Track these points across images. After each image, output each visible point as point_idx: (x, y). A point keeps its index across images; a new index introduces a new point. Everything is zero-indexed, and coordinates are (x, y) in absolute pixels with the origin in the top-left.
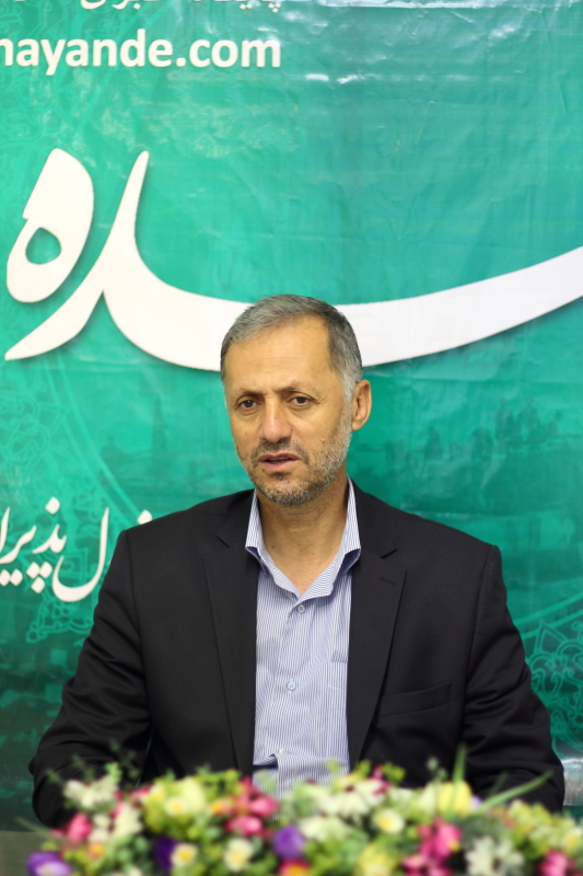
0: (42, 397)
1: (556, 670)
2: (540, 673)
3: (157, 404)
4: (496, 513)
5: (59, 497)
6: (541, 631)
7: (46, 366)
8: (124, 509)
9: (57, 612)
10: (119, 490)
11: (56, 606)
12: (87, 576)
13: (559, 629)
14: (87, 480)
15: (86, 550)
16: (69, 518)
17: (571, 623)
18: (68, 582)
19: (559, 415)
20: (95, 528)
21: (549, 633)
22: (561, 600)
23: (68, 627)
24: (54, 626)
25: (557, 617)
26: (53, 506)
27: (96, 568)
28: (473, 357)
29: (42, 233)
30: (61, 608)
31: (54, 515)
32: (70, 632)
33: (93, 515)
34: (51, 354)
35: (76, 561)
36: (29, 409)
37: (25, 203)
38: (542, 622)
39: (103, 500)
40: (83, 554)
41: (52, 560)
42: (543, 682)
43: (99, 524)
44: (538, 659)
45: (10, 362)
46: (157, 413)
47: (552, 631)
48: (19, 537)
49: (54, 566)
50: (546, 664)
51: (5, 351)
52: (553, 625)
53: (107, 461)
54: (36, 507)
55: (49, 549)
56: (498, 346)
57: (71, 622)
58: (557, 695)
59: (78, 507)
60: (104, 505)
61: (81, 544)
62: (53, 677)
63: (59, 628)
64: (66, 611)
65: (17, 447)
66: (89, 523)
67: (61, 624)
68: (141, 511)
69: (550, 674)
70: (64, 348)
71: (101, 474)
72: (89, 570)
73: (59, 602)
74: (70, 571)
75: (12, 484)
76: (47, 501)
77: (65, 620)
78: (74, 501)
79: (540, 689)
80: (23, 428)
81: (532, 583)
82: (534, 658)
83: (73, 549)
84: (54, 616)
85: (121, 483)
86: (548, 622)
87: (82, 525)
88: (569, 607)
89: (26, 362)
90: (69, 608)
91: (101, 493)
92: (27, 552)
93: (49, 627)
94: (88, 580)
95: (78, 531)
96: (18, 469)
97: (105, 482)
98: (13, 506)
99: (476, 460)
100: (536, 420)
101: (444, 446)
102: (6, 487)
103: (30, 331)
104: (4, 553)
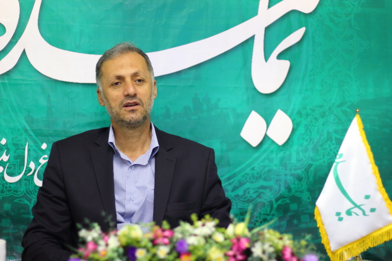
3: (49, 97)
5: (6, 138)
8: (35, 142)
9: (6, 187)
10: (32, 133)
11: (5, 185)
12: (19, 171)
14: (19, 130)
15: (18, 160)
16: (11, 147)
18: (11, 174)
19: (219, 100)
20: (23, 151)
23: (11, 194)
24: (5, 194)
26: (4, 142)
27: (24, 168)
28: (183, 76)
30: (8, 186)
31: (4, 145)
32: (12, 196)
33: (21, 145)
35: (14, 165)
39: (26, 139)
40: (17, 162)
41: (3, 165)
43: (24, 149)
46: (49, 101)
49: (4, 168)
53: (27, 122)
55: (2, 160)
56: (193, 72)
57: (12, 191)
59: (14, 142)
60: (26, 141)
61: (16, 158)
62: (5, 215)
63: (7, 194)
64: (10, 187)
66: (20, 149)
67: (8, 193)
68: (43, 143)
70: (7, 74)
71: (25, 127)
72: (20, 169)
73: (7, 183)
74: (11, 170)
76: (1, 140)
77: (10, 191)
78: (13, 139)
83: (12, 160)
84: (4, 190)
85: (33, 131)
87: (16, 150)
90: (11, 185)
91: (24, 136)
93: (3, 194)
94: (20, 174)
95: (15, 152)
97: (26, 131)
99: (185, 119)
100: (210, 102)
101: (172, 113)
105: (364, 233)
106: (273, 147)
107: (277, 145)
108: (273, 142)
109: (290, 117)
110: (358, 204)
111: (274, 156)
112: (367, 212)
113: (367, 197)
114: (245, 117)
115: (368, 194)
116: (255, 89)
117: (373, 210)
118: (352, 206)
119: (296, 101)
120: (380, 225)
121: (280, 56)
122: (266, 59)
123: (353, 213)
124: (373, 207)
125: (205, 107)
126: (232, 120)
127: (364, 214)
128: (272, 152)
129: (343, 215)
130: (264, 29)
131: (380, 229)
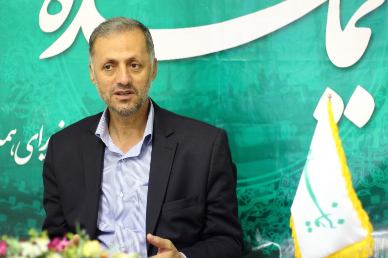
0: (57, 75)
1: (290, 196)
2: (282, 198)
4: (260, 123)
5: (64, 120)
6: (282, 178)
7: (57, 61)
13: (290, 177)
14: (76, 112)
17: (296, 173)
19: (288, 76)
21: (286, 179)
22: (292, 163)
25: (290, 171)
26: (62, 124)
28: (247, 50)
29: (54, 1)
34: (59, 55)
36: (50, 81)
38: (282, 174)
42: (283, 202)
44: (280, 191)
45: (42, 59)
47: (287, 177)
50: (285, 194)
51: (40, 55)
52: (288, 175)
53: (85, 103)
54: (54, 125)
65: (46, 98)
69: (286, 198)
70: (65, 52)
71: (82, 109)
75: (44, 115)
76: (59, 122)
78: (71, 121)
79: (282, 205)
80: (48, 89)
81: (277, 155)
82: (279, 191)
86: (285, 173)
88: (295, 166)
89: (49, 59)
96: (46, 108)
98: (45, 125)
99: (250, 98)
100: (278, 78)
101: (236, 92)
102: (41, 116)
103: (50, 45)
104: (41, 146)
105: (331, 250)
106: (351, 129)
107: (357, 127)
108: (352, 123)
109: (372, 94)
110: (326, 213)
111: (352, 139)
112: (335, 224)
113: (335, 205)
114: (319, 94)
115: (335, 201)
116: (330, 62)
117: (341, 222)
118: (320, 215)
119: (379, 76)
120: (350, 240)
121: (358, 24)
122: (343, 28)
123: (320, 224)
124: (342, 218)
125: (272, 84)
126: (303, 99)
127: (331, 226)
128: (350, 135)
129: (313, 225)
131: (350, 245)
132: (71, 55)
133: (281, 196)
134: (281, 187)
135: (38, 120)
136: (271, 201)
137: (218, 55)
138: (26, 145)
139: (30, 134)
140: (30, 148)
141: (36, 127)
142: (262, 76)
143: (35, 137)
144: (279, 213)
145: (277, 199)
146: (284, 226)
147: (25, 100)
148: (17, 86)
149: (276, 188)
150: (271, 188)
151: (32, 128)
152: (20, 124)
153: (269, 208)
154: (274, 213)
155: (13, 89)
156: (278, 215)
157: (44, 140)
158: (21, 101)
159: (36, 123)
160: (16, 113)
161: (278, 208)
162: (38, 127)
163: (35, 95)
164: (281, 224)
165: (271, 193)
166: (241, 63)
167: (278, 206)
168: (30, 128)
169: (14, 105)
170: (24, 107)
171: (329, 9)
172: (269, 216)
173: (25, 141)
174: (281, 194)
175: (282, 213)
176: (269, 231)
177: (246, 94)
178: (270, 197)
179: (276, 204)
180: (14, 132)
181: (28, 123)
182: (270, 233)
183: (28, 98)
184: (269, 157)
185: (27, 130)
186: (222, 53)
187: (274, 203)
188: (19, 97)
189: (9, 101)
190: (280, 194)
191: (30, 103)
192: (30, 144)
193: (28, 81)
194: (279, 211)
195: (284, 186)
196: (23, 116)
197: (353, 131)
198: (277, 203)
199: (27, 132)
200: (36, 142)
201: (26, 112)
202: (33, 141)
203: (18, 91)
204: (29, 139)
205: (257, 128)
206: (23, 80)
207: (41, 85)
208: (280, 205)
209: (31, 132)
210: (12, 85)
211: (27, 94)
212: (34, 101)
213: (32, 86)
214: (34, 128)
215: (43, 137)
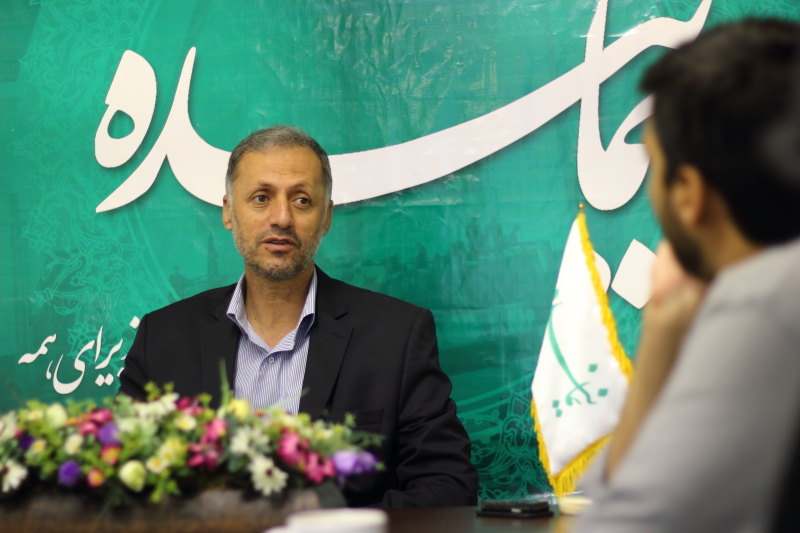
0: (125, 239)
1: (526, 429)
2: (512, 432)
3: (211, 239)
4: (472, 308)
6: (512, 399)
7: (126, 215)
13: (526, 396)
14: (159, 301)
19: (517, 227)
21: (518, 400)
22: (527, 373)
26: (134, 322)
28: (448, 187)
29: (120, 114)
34: (129, 206)
36: (115, 249)
37: (106, 93)
38: (512, 391)
42: (515, 439)
44: (510, 421)
45: (100, 214)
46: (211, 247)
47: (520, 398)
48: (111, 348)
50: (517, 425)
51: (96, 206)
52: (521, 394)
53: (174, 286)
54: (122, 324)
58: (526, 449)
65: (107, 279)
69: (520, 431)
70: (140, 200)
71: (169, 295)
75: (104, 308)
76: (130, 319)
79: (513, 444)
80: (110, 264)
81: (503, 361)
82: (508, 420)
86: (517, 391)
92: (116, 359)
96: (108, 296)
98: (105, 325)
99: (455, 267)
100: (500, 232)
101: (430, 257)
102: (100, 311)
103: (114, 190)
104: (99, 362)
106: (625, 312)
107: (634, 307)
108: (625, 303)
116: (587, 202)
121: (631, 138)
122: (605, 144)
125: (491, 242)
126: (543, 265)
130: (598, 87)
132: (150, 204)
133: (512, 429)
134: (510, 414)
135: (93, 318)
136: (495, 438)
137: (400, 196)
138: (73, 362)
139: (81, 341)
140: (80, 365)
141: (90, 328)
142: (473, 229)
143: (90, 346)
144: (509, 458)
145: (504, 434)
146: (518, 479)
147: (72, 283)
148: (57, 261)
149: (502, 416)
150: (494, 417)
151: (84, 331)
152: (62, 326)
153: (492, 450)
154: (500, 458)
155: (50, 266)
156: (506, 461)
157: (105, 351)
158: (65, 286)
159: (90, 322)
160: (55, 307)
161: (508, 449)
162: (94, 330)
163: (88, 275)
164: (513, 477)
165: (494, 424)
166: (439, 209)
167: (506, 446)
168: (79, 331)
169: (52, 293)
170: (70, 295)
171: (582, 116)
172: (493, 464)
173: (72, 354)
174: (512, 425)
175: (514, 457)
176: (493, 490)
177: (447, 260)
178: (492, 431)
179: (503, 443)
180: (51, 339)
181: (77, 323)
182: (493, 493)
183: (76, 281)
184: (490, 364)
185: (75, 334)
186: (407, 193)
187: (500, 441)
188: (60, 279)
189: (42, 286)
190: (509, 427)
191: (79, 288)
192: (80, 359)
193: (75, 251)
194: (509, 454)
195: (515, 412)
196: (68, 312)
197: (627, 315)
198: (505, 440)
199: (75, 338)
200: (91, 354)
201: (73, 303)
202: (85, 353)
203: (58, 268)
204: (79, 351)
205: (470, 317)
206: (67, 249)
207: (98, 257)
208: (509, 445)
209: (82, 337)
210: (49, 259)
211: (74, 273)
212: (86, 285)
213: (83, 259)
214: (87, 330)
215: (102, 346)
